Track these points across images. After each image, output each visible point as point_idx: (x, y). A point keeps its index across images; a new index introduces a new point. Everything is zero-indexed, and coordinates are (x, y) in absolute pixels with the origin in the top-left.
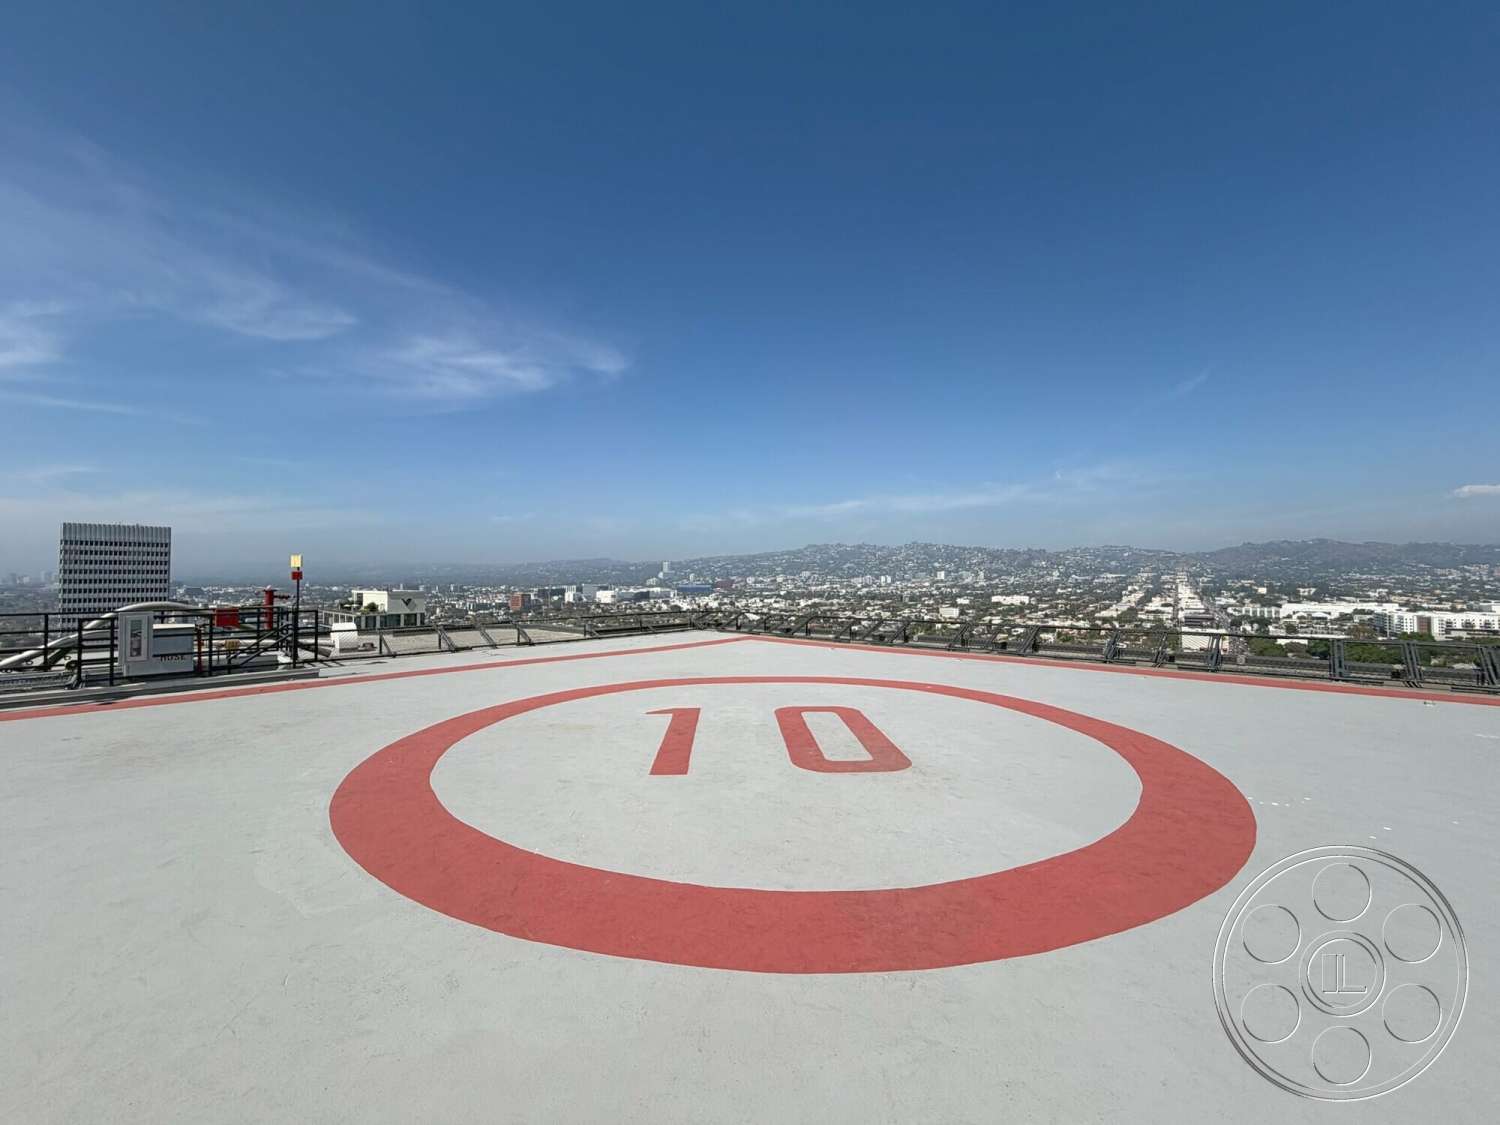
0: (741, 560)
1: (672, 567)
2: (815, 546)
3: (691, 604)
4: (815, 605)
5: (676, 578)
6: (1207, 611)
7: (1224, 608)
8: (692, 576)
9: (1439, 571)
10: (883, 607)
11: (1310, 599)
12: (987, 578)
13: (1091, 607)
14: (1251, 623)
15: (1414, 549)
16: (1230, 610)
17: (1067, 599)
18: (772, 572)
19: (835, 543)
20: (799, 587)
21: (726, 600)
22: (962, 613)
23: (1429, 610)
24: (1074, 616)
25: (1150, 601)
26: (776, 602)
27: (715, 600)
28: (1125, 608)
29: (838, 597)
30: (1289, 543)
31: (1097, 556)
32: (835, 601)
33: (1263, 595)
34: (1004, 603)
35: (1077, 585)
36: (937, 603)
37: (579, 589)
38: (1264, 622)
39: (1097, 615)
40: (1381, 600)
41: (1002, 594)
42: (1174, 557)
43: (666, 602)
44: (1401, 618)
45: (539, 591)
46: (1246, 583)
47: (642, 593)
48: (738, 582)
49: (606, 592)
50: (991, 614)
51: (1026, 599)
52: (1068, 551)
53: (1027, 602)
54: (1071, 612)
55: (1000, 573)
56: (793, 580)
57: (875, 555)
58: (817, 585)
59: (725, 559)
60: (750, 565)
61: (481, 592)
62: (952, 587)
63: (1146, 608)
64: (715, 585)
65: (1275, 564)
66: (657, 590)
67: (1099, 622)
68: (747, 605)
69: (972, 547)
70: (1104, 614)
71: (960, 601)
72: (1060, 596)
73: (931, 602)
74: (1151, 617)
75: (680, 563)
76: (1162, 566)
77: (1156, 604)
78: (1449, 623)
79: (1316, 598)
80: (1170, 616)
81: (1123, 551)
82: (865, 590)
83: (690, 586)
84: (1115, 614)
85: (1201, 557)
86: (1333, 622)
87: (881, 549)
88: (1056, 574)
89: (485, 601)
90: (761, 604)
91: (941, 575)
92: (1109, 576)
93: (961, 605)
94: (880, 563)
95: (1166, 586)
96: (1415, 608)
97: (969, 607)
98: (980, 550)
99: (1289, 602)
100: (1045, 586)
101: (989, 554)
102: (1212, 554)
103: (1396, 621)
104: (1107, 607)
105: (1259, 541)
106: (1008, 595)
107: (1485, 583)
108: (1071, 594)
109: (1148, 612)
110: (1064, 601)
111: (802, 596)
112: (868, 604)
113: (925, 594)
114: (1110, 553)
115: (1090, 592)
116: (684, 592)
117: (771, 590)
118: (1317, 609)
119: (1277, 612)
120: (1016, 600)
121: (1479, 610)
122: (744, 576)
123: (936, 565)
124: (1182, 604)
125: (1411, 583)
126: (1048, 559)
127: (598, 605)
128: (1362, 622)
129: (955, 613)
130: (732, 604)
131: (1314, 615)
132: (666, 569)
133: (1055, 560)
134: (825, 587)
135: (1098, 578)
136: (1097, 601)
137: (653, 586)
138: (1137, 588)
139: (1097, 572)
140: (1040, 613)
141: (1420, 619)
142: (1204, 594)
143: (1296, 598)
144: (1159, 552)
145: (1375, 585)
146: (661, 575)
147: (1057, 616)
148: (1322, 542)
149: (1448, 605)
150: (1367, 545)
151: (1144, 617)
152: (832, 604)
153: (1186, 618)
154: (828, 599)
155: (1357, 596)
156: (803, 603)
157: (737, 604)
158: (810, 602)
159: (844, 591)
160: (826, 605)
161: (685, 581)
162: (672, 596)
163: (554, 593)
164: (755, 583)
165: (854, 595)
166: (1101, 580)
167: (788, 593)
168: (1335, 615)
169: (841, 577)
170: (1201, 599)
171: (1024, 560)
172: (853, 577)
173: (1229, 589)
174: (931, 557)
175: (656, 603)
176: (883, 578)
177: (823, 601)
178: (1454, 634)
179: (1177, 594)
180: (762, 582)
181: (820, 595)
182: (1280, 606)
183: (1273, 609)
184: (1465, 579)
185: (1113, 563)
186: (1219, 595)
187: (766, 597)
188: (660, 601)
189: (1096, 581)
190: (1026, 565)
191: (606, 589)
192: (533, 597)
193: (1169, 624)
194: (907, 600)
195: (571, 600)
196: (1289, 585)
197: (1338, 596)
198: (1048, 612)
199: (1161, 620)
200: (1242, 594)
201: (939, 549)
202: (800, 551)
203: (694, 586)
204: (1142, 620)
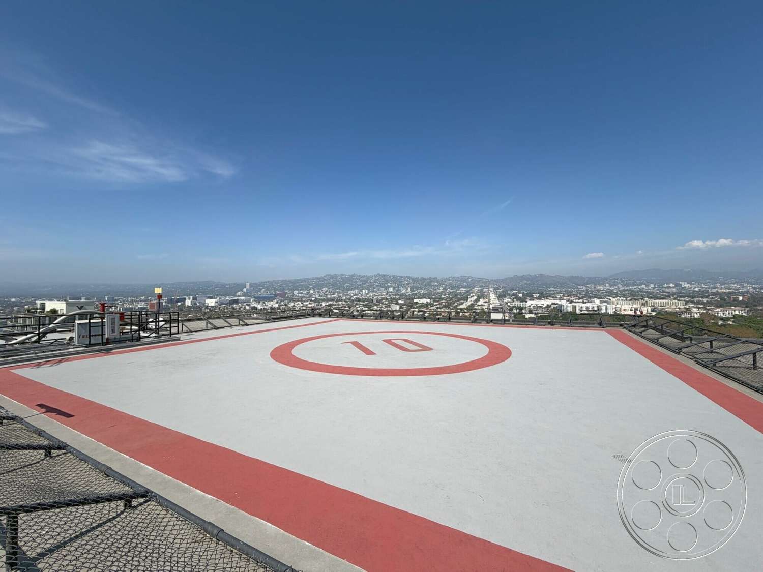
0: (291, 282)
1: (251, 285)
2: (330, 275)
3: (263, 305)
4: (330, 305)
5: (254, 291)
6: (501, 304)
7: (507, 303)
8: (263, 290)
9: (579, 287)
10: (364, 305)
11: (537, 299)
12: (412, 291)
13: (456, 304)
14: (517, 309)
15: (572, 278)
16: (509, 304)
17: (446, 300)
18: (308, 288)
19: (340, 273)
20: (322, 296)
21: (282, 303)
22: (401, 307)
23: (576, 302)
24: (449, 308)
25: (479, 301)
26: (309, 304)
27: (277, 303)
28: (469, 304)
29: (342, 301)
30: (530, 275)
31: (458, 280)
32: (340, 303)
33: (521, 297)
34: (420, 302)
35: (450, 294)
36: (389, 303)
37: (195, 299)
38: (521, 309)
39: (458, 307)
40: (561, 299)
41: (418, 298)
42: (489, 281)
43: (248, 305)
44: (567, 306)
45: (168, 299)
46: (515, 292)
47: (234, 300)
48: (289, 294)
49: (211, 300)
50: (414, 308)
51: (429, 300)
52: (446, 278)
53: (429, 302)
54: (448, 306)
55: (418, 288)
56: (319, 292)
57: (359, 279)
58: (331, 295)
59: (282, 281)
60: (296, 284)
61: (128, 301)
62: (396, 295)
63: (478, 304)
64: (276, 296)
65: (525, 284)
66: (243, 298)
67: (459, 310)
68: (294, 306)
69: (406, 276)
70: (461, 306)
71: (400, 302)
72: (443, 299)
73: (387, 302)
74: (480, 307)
75: (256, 284)
76: (484, 285)
77: (481, 302)
78: (582, 308)
79: (539, 298)
80: (487, 307)
81: (469, 278)
82: (355, 297)
83: (262, 296)
84: (465, 307)
85: (498, 281)
86: (545, 308)
87: (363, 277)
88: (441, 288)
89: (131, 306)
90: (302, 305)
91: (391, 290)
92: (463, 289)
93: (400, 304)
94: (362, 284)
95: (485, 294)
96: (571, 302)
97: (404, 305)
98: (409, 277)
99: (530, 300)
100: (437, 294)
101: (413, 279)
102: (502, 280)
103: (565, 307)
104: (462, 304)
105: (519, 275)
106: (421, 298)
107: (593, 292)
108: (448, 298)
109: (479, 305)
110: (445, 301)
111: (324, 300)
112: (357, 304)
113: (383, 299)
114: (464, 279)
115: (456, 296)
116: (259, 299)
117: (306, 298)
118: (539, 303)
119: (526, 304)
120: (425, 301)
121: (591, 302)
122: (292, 290)
123: (389, 284)
124: (491, 302)
125: (570, 292)
126: (438, 282)
127: (207, 307)
128: (554, 308)
129: (397, 307)
130: (286, 305)
131: (538, 305)
132: (248, 287)
133: (441, 282)
134: (335, 296)
135: (459, 290)
136: (458, 301)
137: (240, 296)
138: (474, 295)
139: (458, 287)
140: (435, 307)
141: (573, 306)
142: (500, 297)
143: (532, 299)
144: (483, 279)
145: (559, 293)
146: (245, 290)
147: (442, 308)
148: (541, 275)
149: (581, 301)
150: (556, 276)
151: (477, 308)
152: (339, 304)
153: (493, 307)
154: (336, 302)
155: (553, 297)
156: (324, 304)
157: (289, 305)
158: (327, 304)
159: (345, 298)
160: (336, 305)
161: (259, 293)
162: (251, 301)
163: (178, 301)
164: (298, 294)
165: (350, 299)
166: (460, 291)
167: (316, 299)
168: (545, 305)
169: (343, 291)
170: (498, 299)
171: (427, 282)
172: (349, 291)
173: (509, 295)
174: (387, 281)
175: (242, 305)
176: (364, 291)
177: (334, 303)
178: (583, 312)
179: (489, 297)
180: (302, 293)
181: (333, 300)
182: (526, 302)
183: (524, 303)
184: (587, 290)
185: (465, 284)
186: (505, 297)
187: (304, 301)
188: (245, 304)
189: (458, 292)
190: (428, 285)
191: (211, 298)
192: (164, 304)
193: (486, 310)
194: (375, 301)
195: (190, 305)
196: (530, 293)
197: (547, 297)
198: (438, 306)
199: (483, 309)
200: (513, 297)
201: (390, 277)
202: (323, 278)
203: (264, 296)
204: (476, 309)
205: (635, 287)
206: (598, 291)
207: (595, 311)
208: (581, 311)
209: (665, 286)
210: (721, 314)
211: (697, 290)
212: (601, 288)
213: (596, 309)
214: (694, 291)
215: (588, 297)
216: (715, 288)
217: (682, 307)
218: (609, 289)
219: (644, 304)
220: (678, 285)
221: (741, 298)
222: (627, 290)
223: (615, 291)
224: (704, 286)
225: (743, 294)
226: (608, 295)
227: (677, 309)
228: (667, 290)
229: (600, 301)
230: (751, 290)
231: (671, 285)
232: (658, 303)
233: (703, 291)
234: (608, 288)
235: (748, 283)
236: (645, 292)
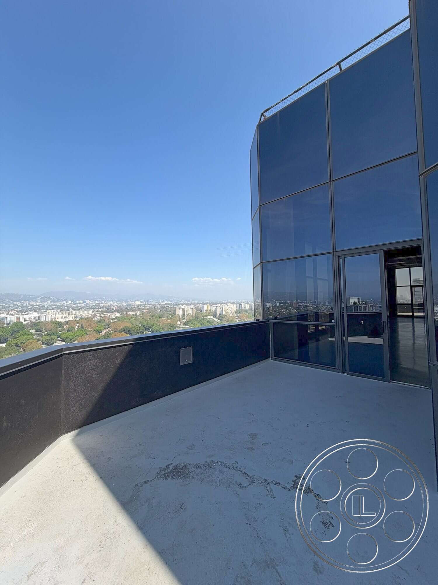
205: (59, 303)
206: (33, 306)
207: (37, 320)
208: (25, 321)
209: (77, 302)
210: (111, 317)
211: (94, 304)
212: (35, 303)
213: (37, 319)
214: (93, 305)
215: (27, 310)
216: (102, 303)
217: (93, 314)
218: (40, 305)
219: (69, 314)
220: (84, 302)
221: (115, 309)
222: (54, 305)
223: (46, 306)
224: (97, 303)
225: (114, 306)
226: (43, 309)
227: (90, 315)
228: (79, 305)
229: (38, 313)
230: (117, 304)
231: (81, 302)
232: (77, 313)
233: (97, 305)
234: (40, 303)
235: (115, 301)
236: (67, 306)
